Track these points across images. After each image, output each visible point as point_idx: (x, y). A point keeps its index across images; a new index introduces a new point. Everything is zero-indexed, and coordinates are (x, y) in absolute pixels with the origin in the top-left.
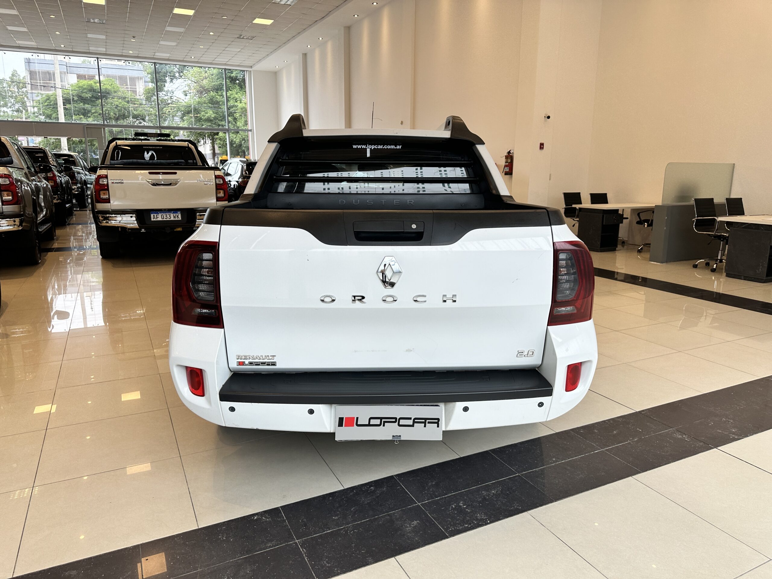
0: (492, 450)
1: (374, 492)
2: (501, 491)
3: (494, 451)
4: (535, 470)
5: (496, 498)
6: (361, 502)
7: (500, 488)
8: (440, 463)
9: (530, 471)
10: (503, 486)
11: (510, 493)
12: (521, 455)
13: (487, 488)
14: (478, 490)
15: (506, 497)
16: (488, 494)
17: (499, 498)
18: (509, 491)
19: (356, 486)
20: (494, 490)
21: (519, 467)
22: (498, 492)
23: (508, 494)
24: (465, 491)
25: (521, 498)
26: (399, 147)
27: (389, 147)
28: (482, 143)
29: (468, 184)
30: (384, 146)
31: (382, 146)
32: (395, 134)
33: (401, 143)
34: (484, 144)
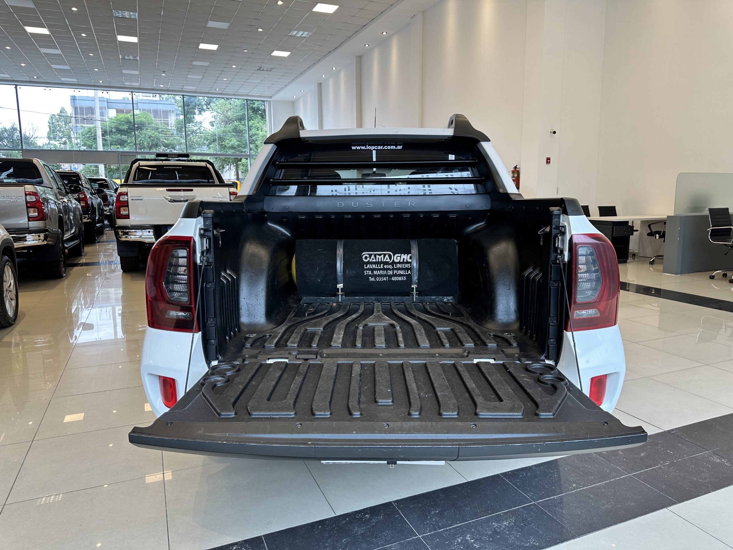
0: (504, 473)
1: (370, 519)
2: (514, 523)
3: (505, 474)
4: (553, 497)
5: (509, 531)
6: (354, 532)
7: (513, 519)
8: (445, 488)
9: (547, 499)
10: (517, 517)
11: (525, 525)
12: (536, 479)
13: (498, 519)
14: (488, 521)
15: (520, 530)
16: (499, 526)
17: (512, 531)
18: (524, 522)
19: (349, 513)
20: (506, 522)
21: (534, 493)
22: (511, 524)
23: (522, 526)
24: (473, 522)
25: (538, 532)
26: (400, 147)
27: (389, 147)
28: (487, 140)
29: (473, 185)
30: (384, 147)
31: (382, 147)
32: (395, 132)
33: (401, 143)
34: (490, 141)
